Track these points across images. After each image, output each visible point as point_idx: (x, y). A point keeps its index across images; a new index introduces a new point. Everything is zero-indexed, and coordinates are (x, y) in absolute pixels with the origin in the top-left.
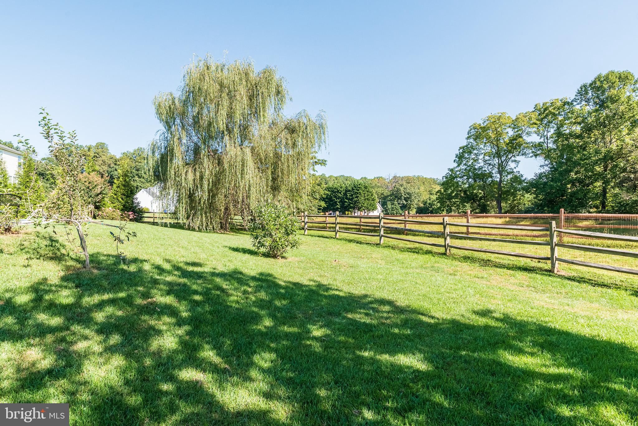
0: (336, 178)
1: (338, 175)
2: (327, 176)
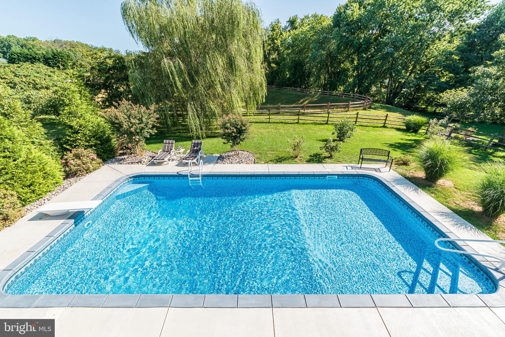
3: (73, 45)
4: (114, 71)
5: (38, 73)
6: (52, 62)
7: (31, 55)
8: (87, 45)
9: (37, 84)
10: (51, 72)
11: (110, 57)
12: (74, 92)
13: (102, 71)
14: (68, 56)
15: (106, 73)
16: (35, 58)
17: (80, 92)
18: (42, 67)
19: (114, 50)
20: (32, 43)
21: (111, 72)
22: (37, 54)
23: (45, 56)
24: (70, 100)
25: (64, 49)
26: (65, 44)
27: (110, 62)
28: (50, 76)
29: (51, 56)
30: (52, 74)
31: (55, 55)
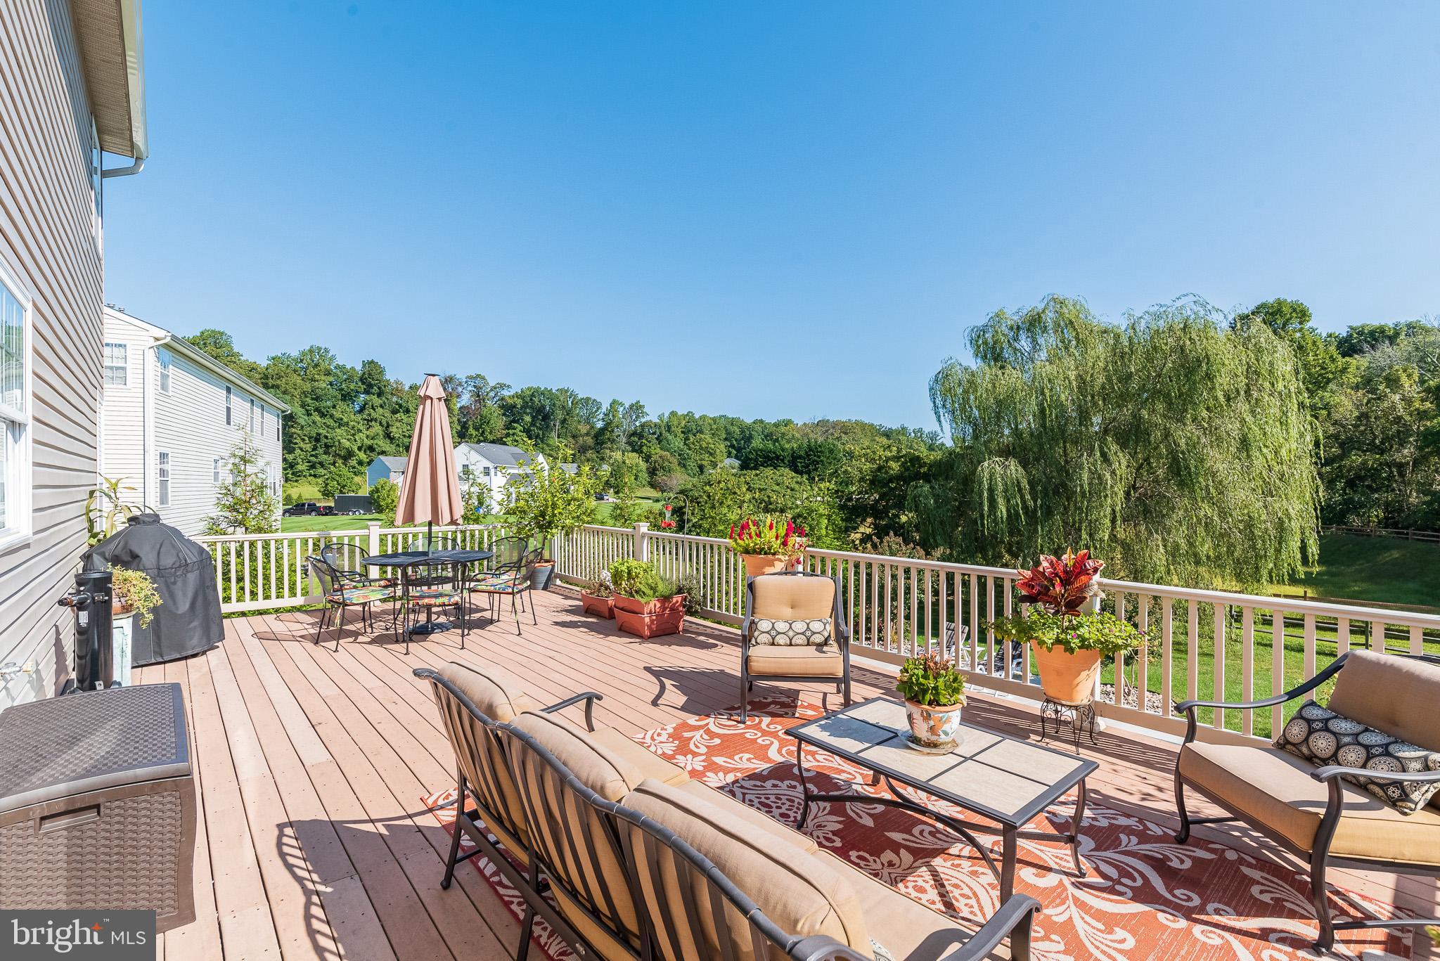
0: (714, 420)
1: (717, 415)
2: (697, 416)
3: (845, 428)
4: (898, 484)
5: (778, 485)
6: (801, 463)
7: (774, 453)
8: (873, 425)
9: (771, 504)
10: (797, 482)
11: (896, 458)
12: (821, 515)
13: (876, 483)
14: (831, 451)
15: (882, 487)
16: (777, 458)
17: (829, 519)
18: (787, 475)
19: (926, 432)
20: (783, 429)
21: (893, 485)
22: (783, 450)
23: (794, 452)
24: (812, 529)
25: (830, 437)
26: (834, 428)
27: (895, 466)
28: (792, 490)
29: (802, 453)
30: (797, 487)
31: (810, 450)
